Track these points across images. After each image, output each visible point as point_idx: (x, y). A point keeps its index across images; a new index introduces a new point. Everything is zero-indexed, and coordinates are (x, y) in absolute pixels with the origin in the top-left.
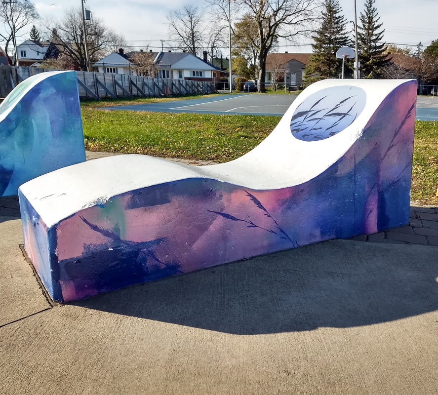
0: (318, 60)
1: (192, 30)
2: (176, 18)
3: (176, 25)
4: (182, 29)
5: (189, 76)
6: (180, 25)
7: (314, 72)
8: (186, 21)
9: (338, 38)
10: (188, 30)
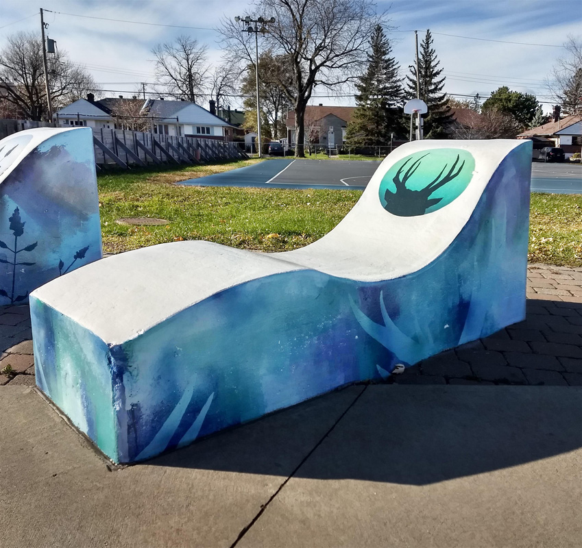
0: (364, 116)
1: (189, 70)
2: (167, 54)
3: (166, 64)
4: (175, 70)
5: (192, 134)
6: (172, 63)
7: (358, 131)
8: (180, 59)
9: (388, 87)
10: (184, 71)
